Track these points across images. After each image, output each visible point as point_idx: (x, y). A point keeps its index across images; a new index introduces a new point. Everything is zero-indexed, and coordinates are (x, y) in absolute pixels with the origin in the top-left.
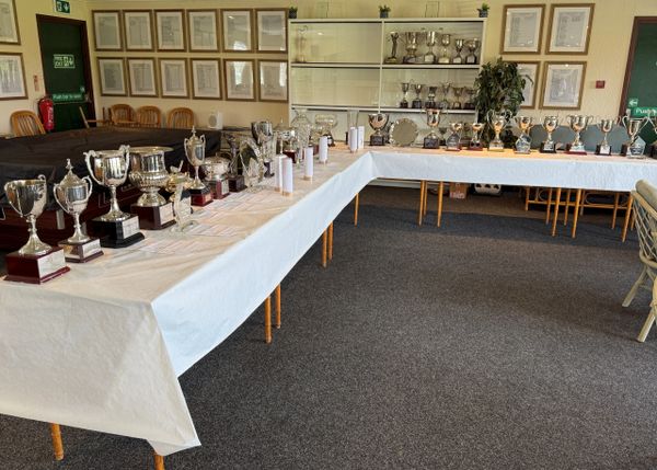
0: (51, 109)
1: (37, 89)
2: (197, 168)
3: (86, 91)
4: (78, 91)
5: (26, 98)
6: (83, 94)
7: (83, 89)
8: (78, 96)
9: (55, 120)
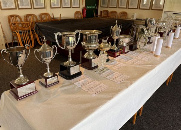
0: (86, 11)
1: (83, 4)
2: (115, 40)
3: (97, 5)
4: (94, 6)
5: (79, 7)
6: (96, 7)
7: (96, 5)
8: (94, 7)
9: (86, 14)
